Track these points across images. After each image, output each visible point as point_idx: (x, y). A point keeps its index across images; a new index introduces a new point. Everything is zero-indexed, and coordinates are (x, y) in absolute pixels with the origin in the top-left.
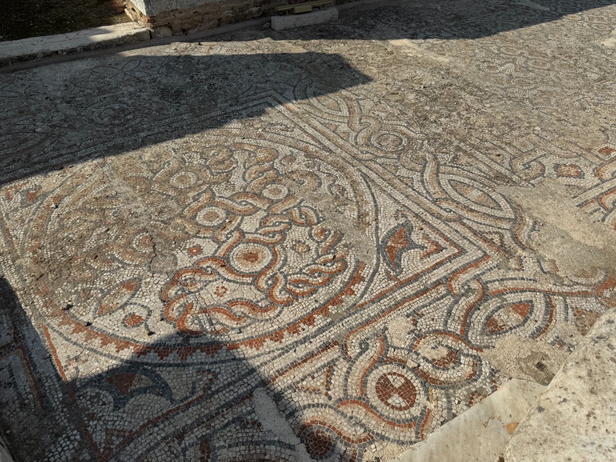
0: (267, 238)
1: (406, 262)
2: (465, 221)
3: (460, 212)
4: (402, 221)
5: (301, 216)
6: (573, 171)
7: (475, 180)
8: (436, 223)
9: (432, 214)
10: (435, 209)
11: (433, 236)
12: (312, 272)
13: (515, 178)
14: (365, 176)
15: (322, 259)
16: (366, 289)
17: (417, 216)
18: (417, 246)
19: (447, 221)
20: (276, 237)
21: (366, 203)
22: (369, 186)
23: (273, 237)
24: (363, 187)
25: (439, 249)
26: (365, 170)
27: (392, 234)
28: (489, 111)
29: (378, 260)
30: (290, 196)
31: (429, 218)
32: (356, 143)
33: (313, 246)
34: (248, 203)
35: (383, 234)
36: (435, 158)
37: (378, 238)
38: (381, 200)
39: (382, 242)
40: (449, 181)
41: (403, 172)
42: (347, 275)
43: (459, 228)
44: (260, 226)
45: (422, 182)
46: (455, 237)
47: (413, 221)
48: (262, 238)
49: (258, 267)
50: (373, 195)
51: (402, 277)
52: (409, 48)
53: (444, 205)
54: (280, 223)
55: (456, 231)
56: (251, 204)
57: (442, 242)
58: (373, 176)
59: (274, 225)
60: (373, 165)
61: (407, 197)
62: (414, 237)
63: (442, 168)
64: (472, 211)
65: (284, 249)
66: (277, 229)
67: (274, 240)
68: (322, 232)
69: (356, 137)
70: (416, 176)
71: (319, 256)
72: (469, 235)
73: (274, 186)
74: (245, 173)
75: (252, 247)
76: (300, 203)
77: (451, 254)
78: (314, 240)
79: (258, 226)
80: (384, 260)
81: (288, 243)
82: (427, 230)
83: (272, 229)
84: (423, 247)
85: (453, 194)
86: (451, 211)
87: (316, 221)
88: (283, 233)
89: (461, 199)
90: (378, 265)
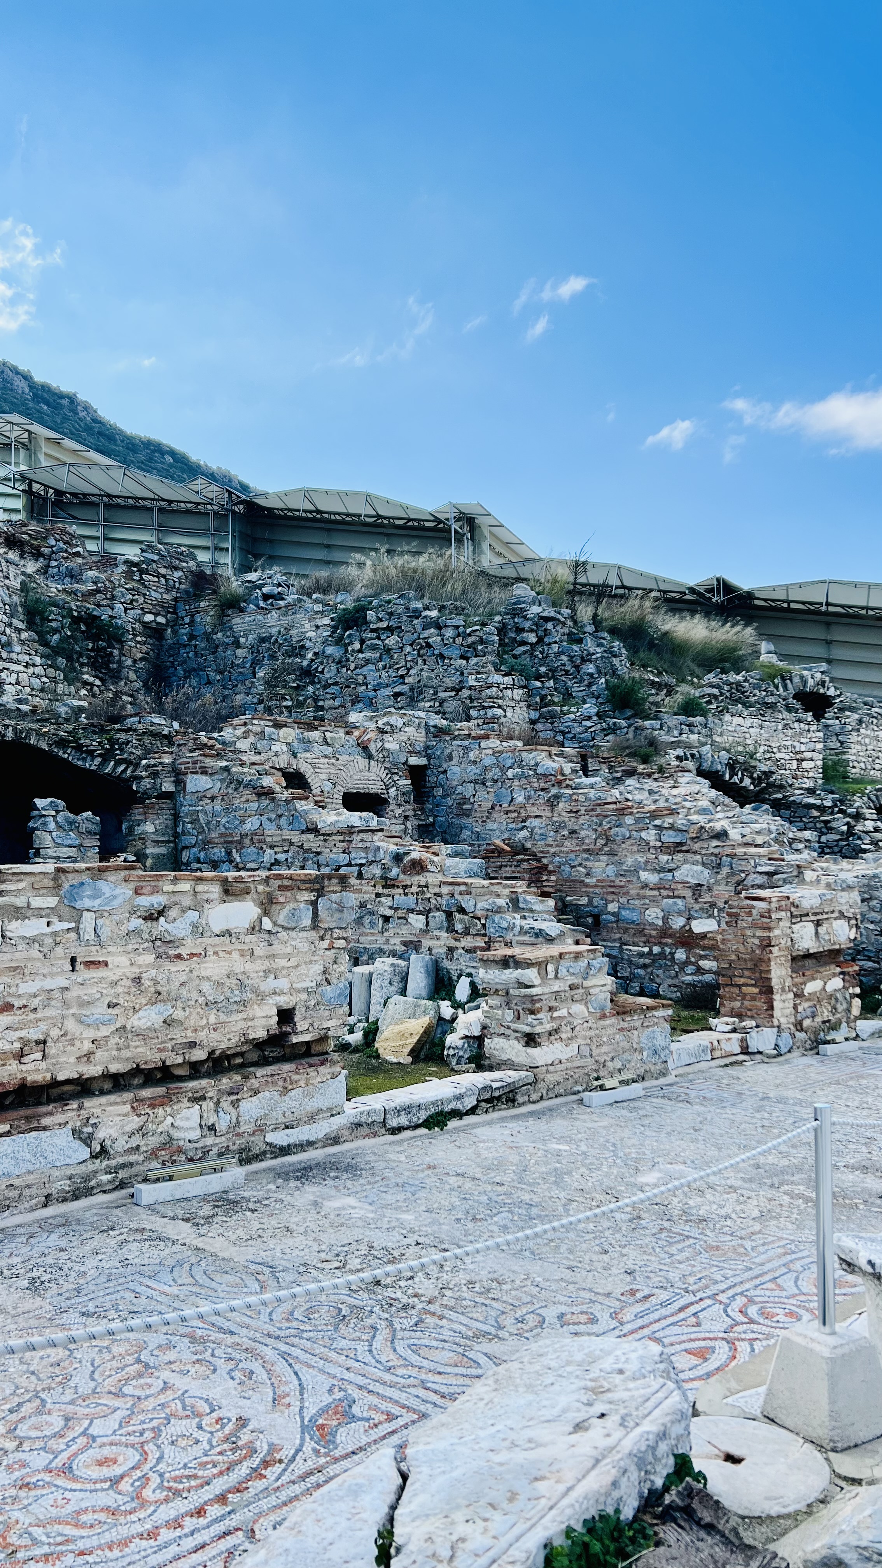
0: (132, 1438)
1: (343, 1438)
2: (429, 1385)
3: (423, 1376)
4: (338, 1395)
5: (184, 1408)
6: (583, 1318)
7: (445, 1341)
8: (389, 1392)
9: (385, 1383)
10: (387, 1377)
11: (384, 1406)
12: (203, 1465)
13: (501, 1334)
14: (284, 1355)
15: (218, 1449)
16: (285, 1470)
17: (361, 1387)
18: (360, 1419)
19: (403, 1388)
20: (145, 1435)
21: (287, 1383)
22: (290, 1365)
23: (141, 1434)
24: (281, 1366)
25: (391, 1417)
26: (284, 1348)
27: (324, 1411)
28: (471, 1267)
29: (303, 1439)
30: (166, 1387)
31: (380, 1389)
32: (271, 1320)
33: (203, 1437)
34: (99, 1404)
35: (311, 1410)
36: (391, 1324)
37: (302, 1418)
38: (308, 1377)
39: (310, 1421)
40: (409, 1346)
41: (343, 1343)
42: (255, 1461)
43: (422, 1393)
44: (120, 1425)
45: (370, 1351)
46: (414, 1403)
47: (356, 1393)
48: (123, 1439)
49: (118, 1471)
50: (296, 1373)
51: (337, 1453)
52: (354, 1208)
53: (401, 1371)
54: (152, 1419)
55: (417, 1397)
56: (106, 1405)
57: (396, 1410)
58: (296, 1352)
59: (143, 1422)
60: (296, 1341)
61: (347, 1369)
62: (355, 1410)
63: (400, 1334)
64: (439, 1373)
65: (159, 1447)
66: (145, 1426)
67: (142, 1439)
68: (217, 1422)
69: (271, 1314)
70: (362, 1347)
71: (212, 1447)
72: (435, 1398)
73: (142, 1381)
74: (93, 1372)
75: (107, 1451)
76: (183, 1394)
77: (408, 1420)
78: (205, 1431)
79: (117, 1427)
80: (311, 1439)
81: (164, 1439)
82: (374, 1400)
83: (140, 1427)
84: (368, 1420)
85: (414, 1359)
86: (410, 1377)
87: (208, 1411)
88: (157, 1431)
89: (425, 1363)
90: (301, 1445)
